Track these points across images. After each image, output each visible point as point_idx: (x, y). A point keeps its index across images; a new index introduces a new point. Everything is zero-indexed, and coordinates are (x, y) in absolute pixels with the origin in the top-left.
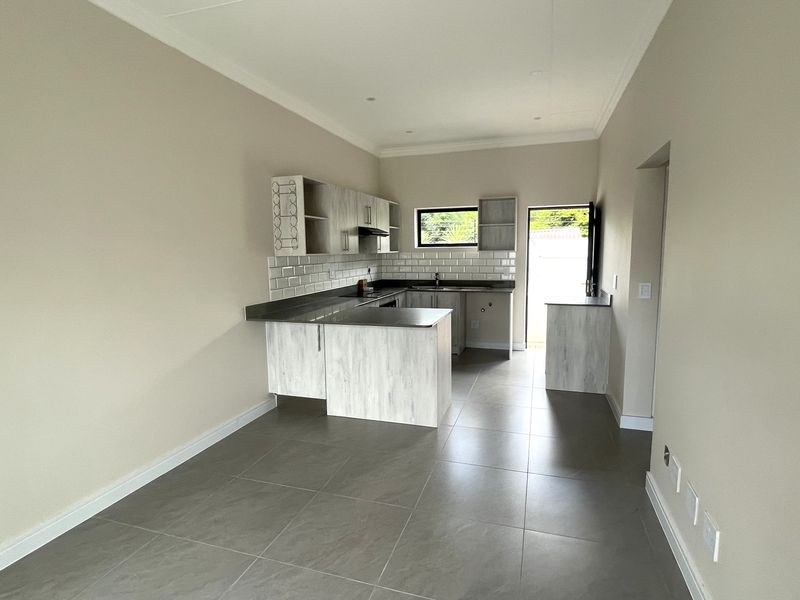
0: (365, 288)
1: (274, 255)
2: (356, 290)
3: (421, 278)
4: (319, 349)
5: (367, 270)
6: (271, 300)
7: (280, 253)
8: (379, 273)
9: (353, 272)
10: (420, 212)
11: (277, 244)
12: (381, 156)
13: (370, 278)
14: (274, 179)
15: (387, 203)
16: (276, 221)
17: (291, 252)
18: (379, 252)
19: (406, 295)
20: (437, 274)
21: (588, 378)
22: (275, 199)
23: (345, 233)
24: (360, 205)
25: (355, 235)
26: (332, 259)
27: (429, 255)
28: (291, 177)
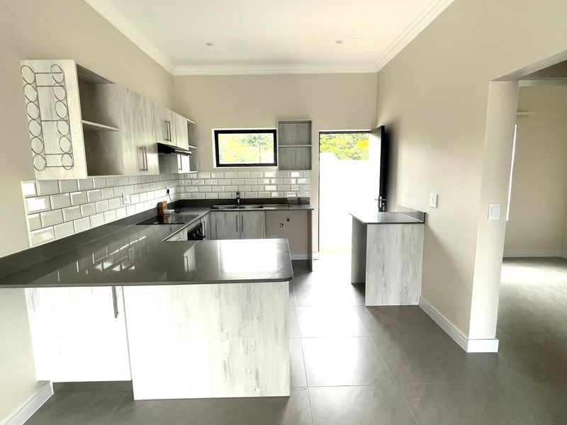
0: (166, 211)
1: (34, 179)
2: (155, 214)
3: (221, 198)
4: (116, 313)
5: (165, 191)
6: (31, 246)
7: (44, 175)
8: (177, 193)
9: (151, 195)
10: (217, 133)
11: (38, 162)
12: (174, 74)
13: (169, 199)
14: (27, 62)
15: (186, 120)
16: (34, 128)
17: (62, 174)
18: (180, 172)
19: (210, 216)
20: (238, 193)
21: (404, 291)
22: (30, 92)
23: (143, 149)
24: (158, 120)
25: (155, 152)
26: (125, 182)
27: (228, 175)
28: (56, 62)
